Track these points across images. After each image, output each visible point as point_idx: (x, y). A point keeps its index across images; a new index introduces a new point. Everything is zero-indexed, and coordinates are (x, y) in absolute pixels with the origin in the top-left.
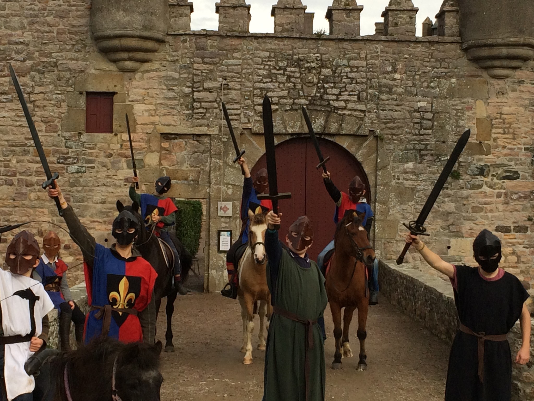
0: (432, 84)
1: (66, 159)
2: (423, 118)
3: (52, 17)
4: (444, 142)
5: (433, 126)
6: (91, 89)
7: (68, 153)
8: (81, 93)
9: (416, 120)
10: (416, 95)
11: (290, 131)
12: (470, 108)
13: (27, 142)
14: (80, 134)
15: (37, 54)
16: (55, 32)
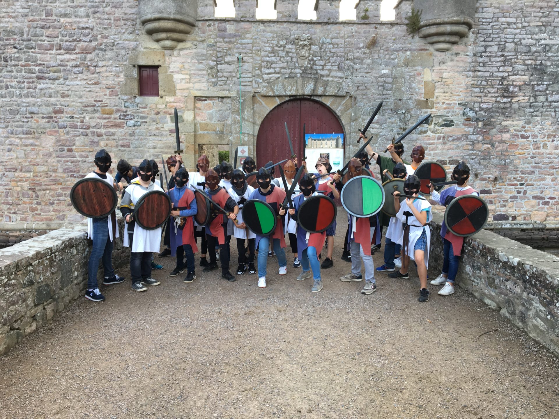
0: (392, 57)
1: (125, 116)
2: (385, 82)
3: (109, 8)
4: (400, 100)
5: (392, 88)
6: (142, 62)
7: (126, 111)
8: (134, 66)
9: (381, 84)
10: (381, 65)
11: (289, 93)
12: (419, 74)
13: (95, 103)
14: (135, 97)
15: (99, 36)
16: (112, 19)
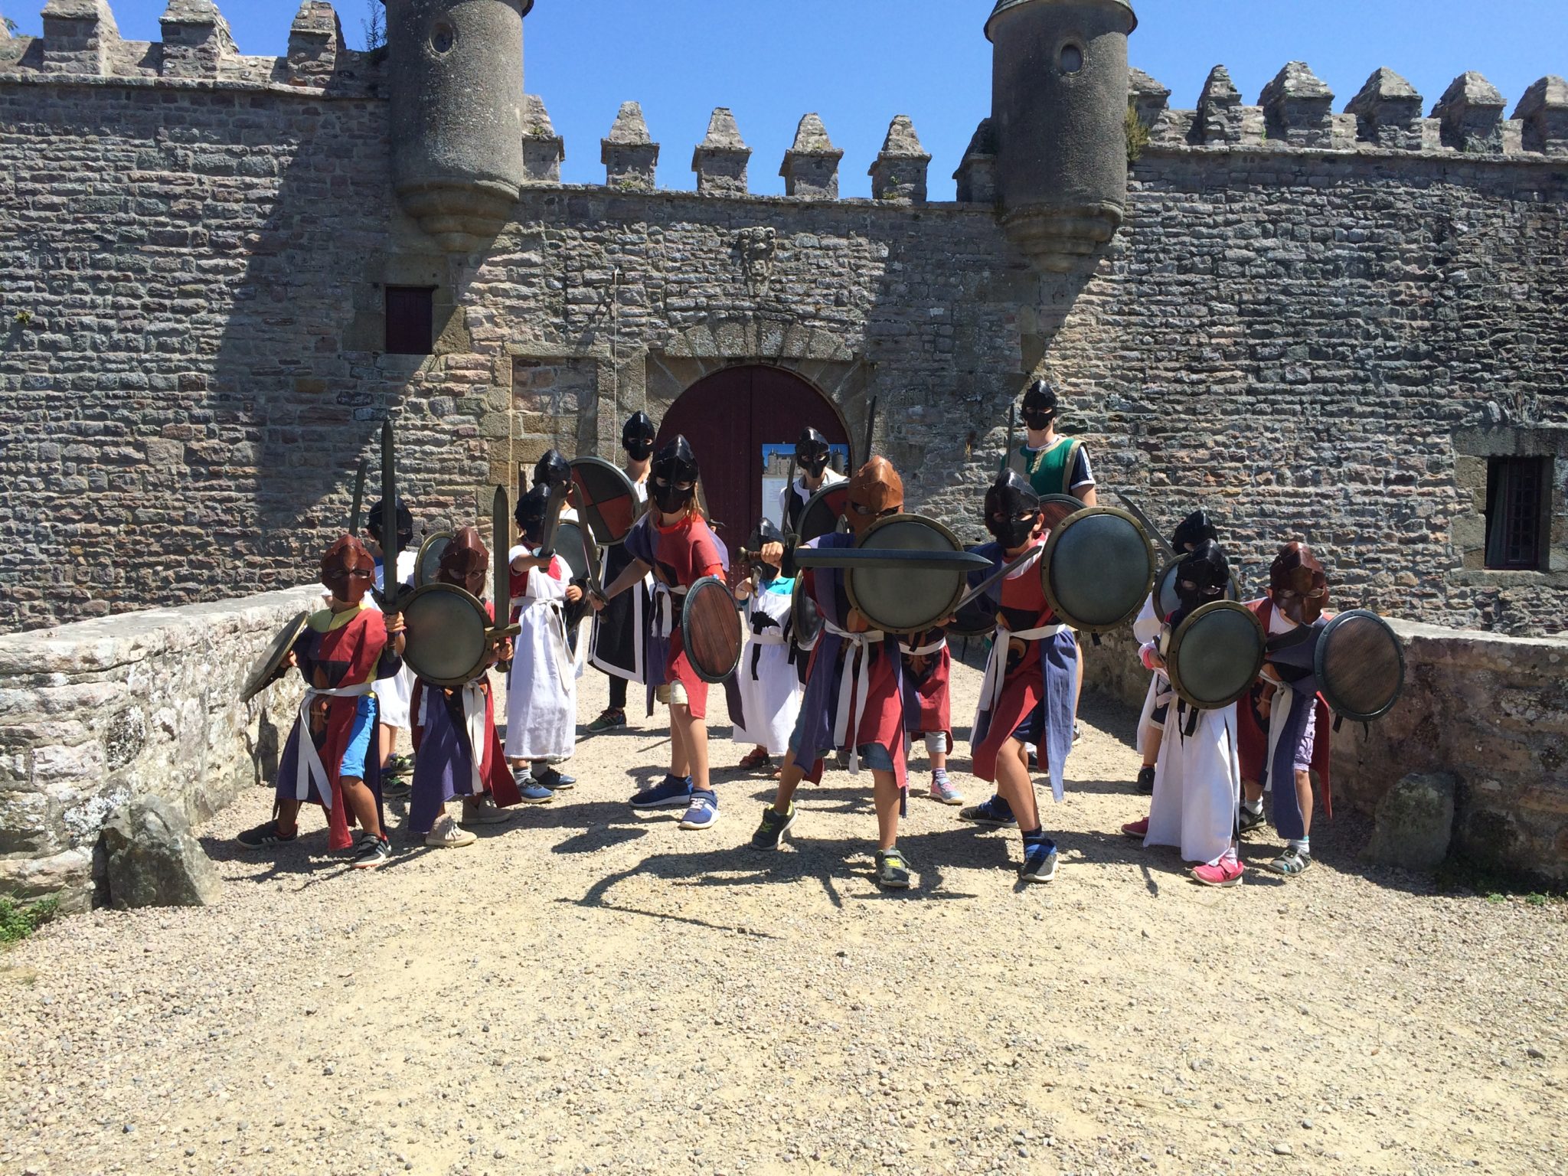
0: (952, 280)
1: (352, 397)
2: (938, 335)
4: (971, 372)
6: (394, 279)
7: (355, 387)
8: (376, 286)
9: (926, 338)
10: (928, 296)
12: (1011, 320)
13: (283, 367)
14: (376, 355)
15: (297, 218)
